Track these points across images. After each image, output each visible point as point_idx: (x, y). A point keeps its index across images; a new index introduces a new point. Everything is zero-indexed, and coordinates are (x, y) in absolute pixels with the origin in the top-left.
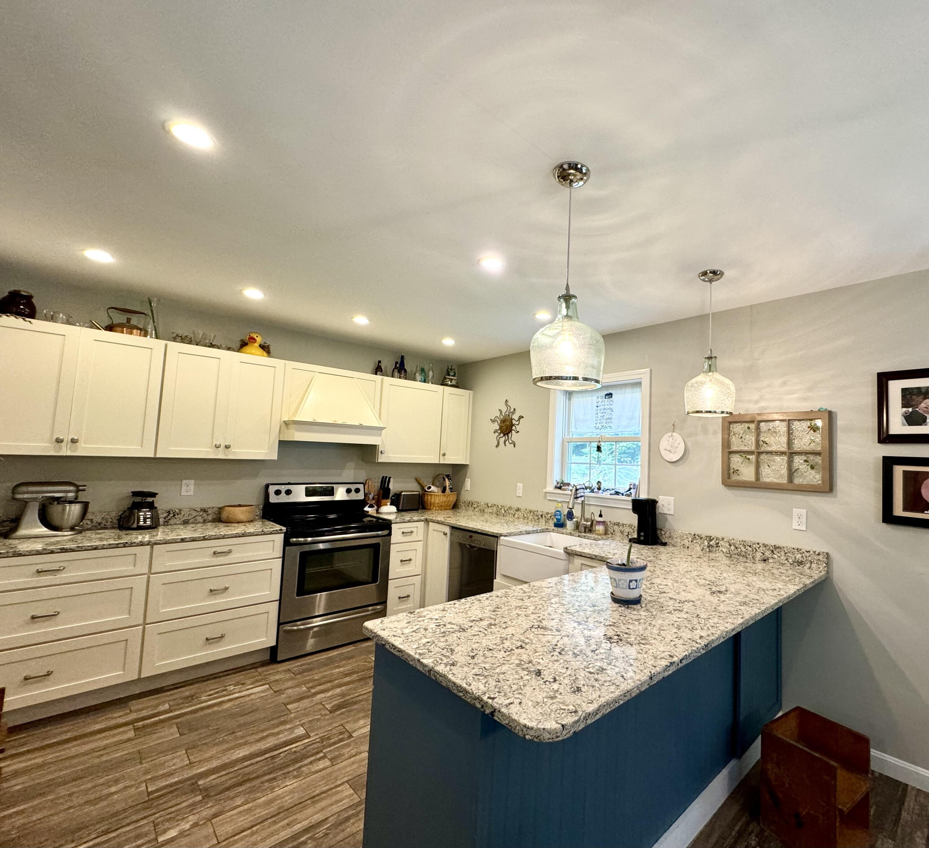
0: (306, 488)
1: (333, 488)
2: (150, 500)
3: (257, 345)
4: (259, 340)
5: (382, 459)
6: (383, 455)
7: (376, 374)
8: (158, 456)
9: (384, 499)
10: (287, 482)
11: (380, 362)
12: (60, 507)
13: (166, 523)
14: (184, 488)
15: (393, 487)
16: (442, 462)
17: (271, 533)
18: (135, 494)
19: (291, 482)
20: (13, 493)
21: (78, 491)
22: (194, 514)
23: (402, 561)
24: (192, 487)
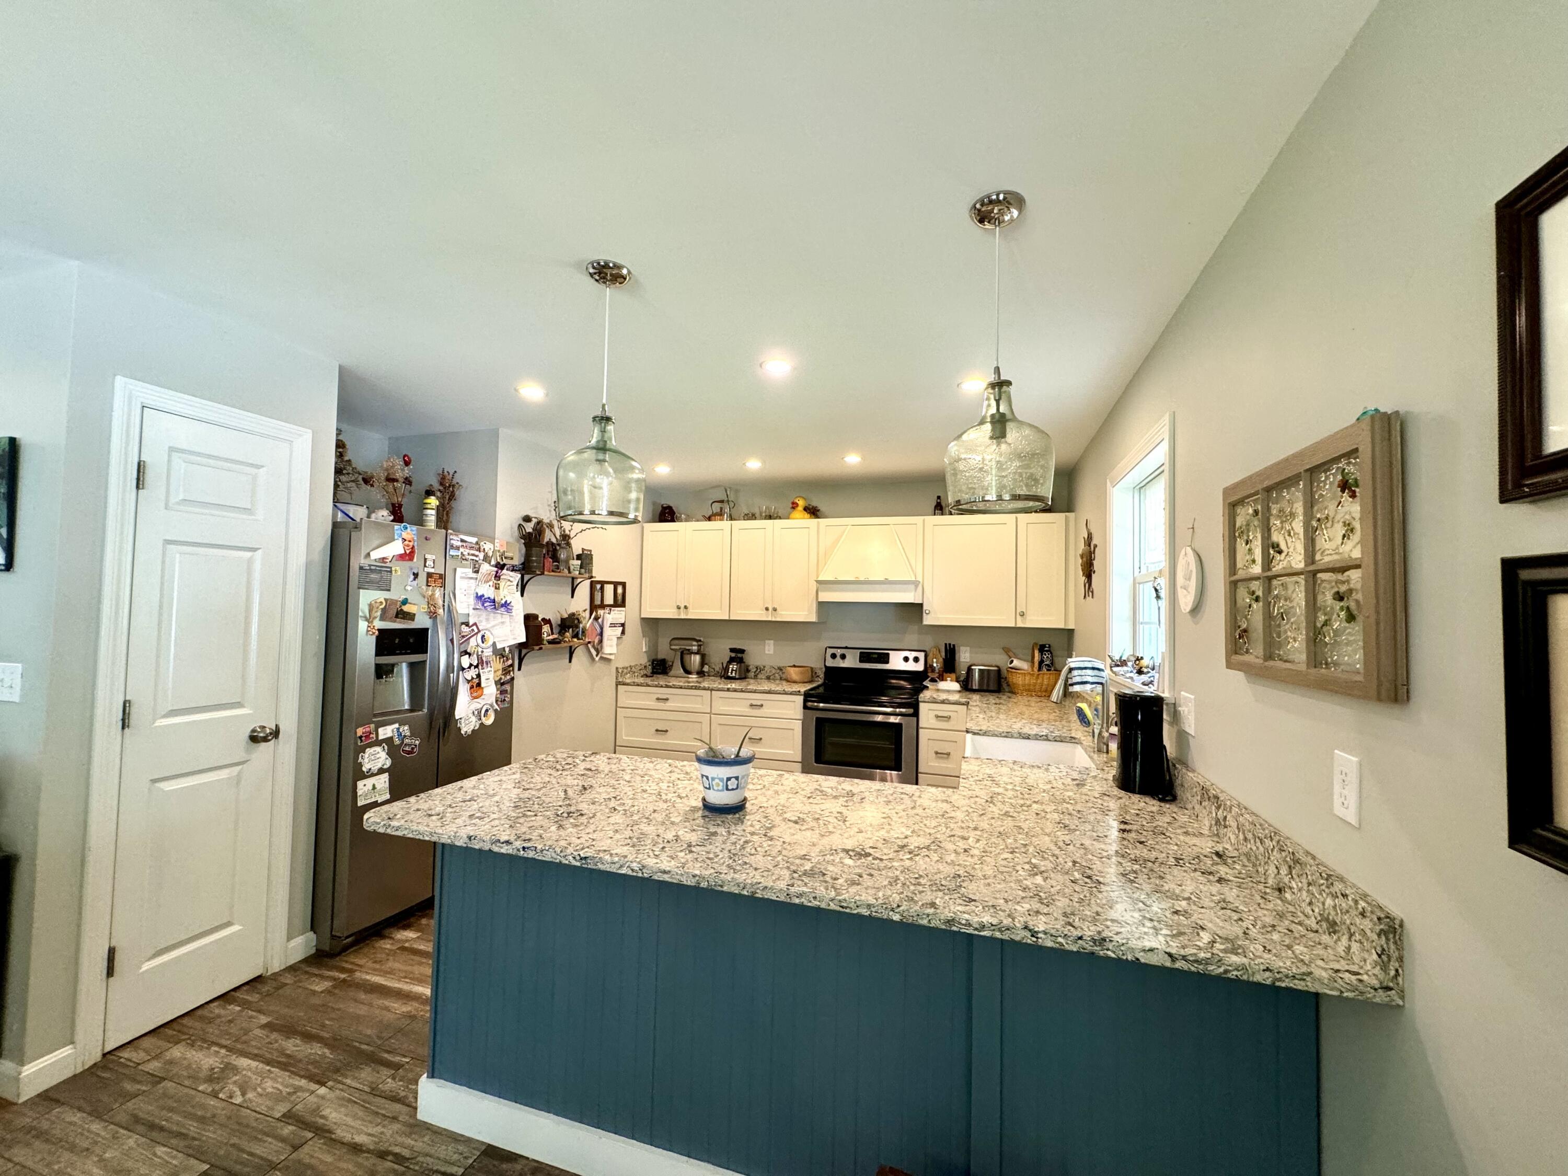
0: (861, 653)
1: (888, 654)
2: (739, 655)
3: (800, 508)
4: (801, 503)
5: (928, 620)
6: (929, 616)
7: (935, 515)
8: (731, 618)
9: (946, 673)
10: (844, 646)
11: (939, 497)
12: (689, 656)
13: (756, 677)
14: (767, 648)
15: (964, 656)
16: (1020, 625)
17: (791, 694)
18: (732, 650)
19: (849, 646)
20: (671, 645)
21: (699, 646)
22: (774, 671)
23: (937, 753)
24: (772, 647)
